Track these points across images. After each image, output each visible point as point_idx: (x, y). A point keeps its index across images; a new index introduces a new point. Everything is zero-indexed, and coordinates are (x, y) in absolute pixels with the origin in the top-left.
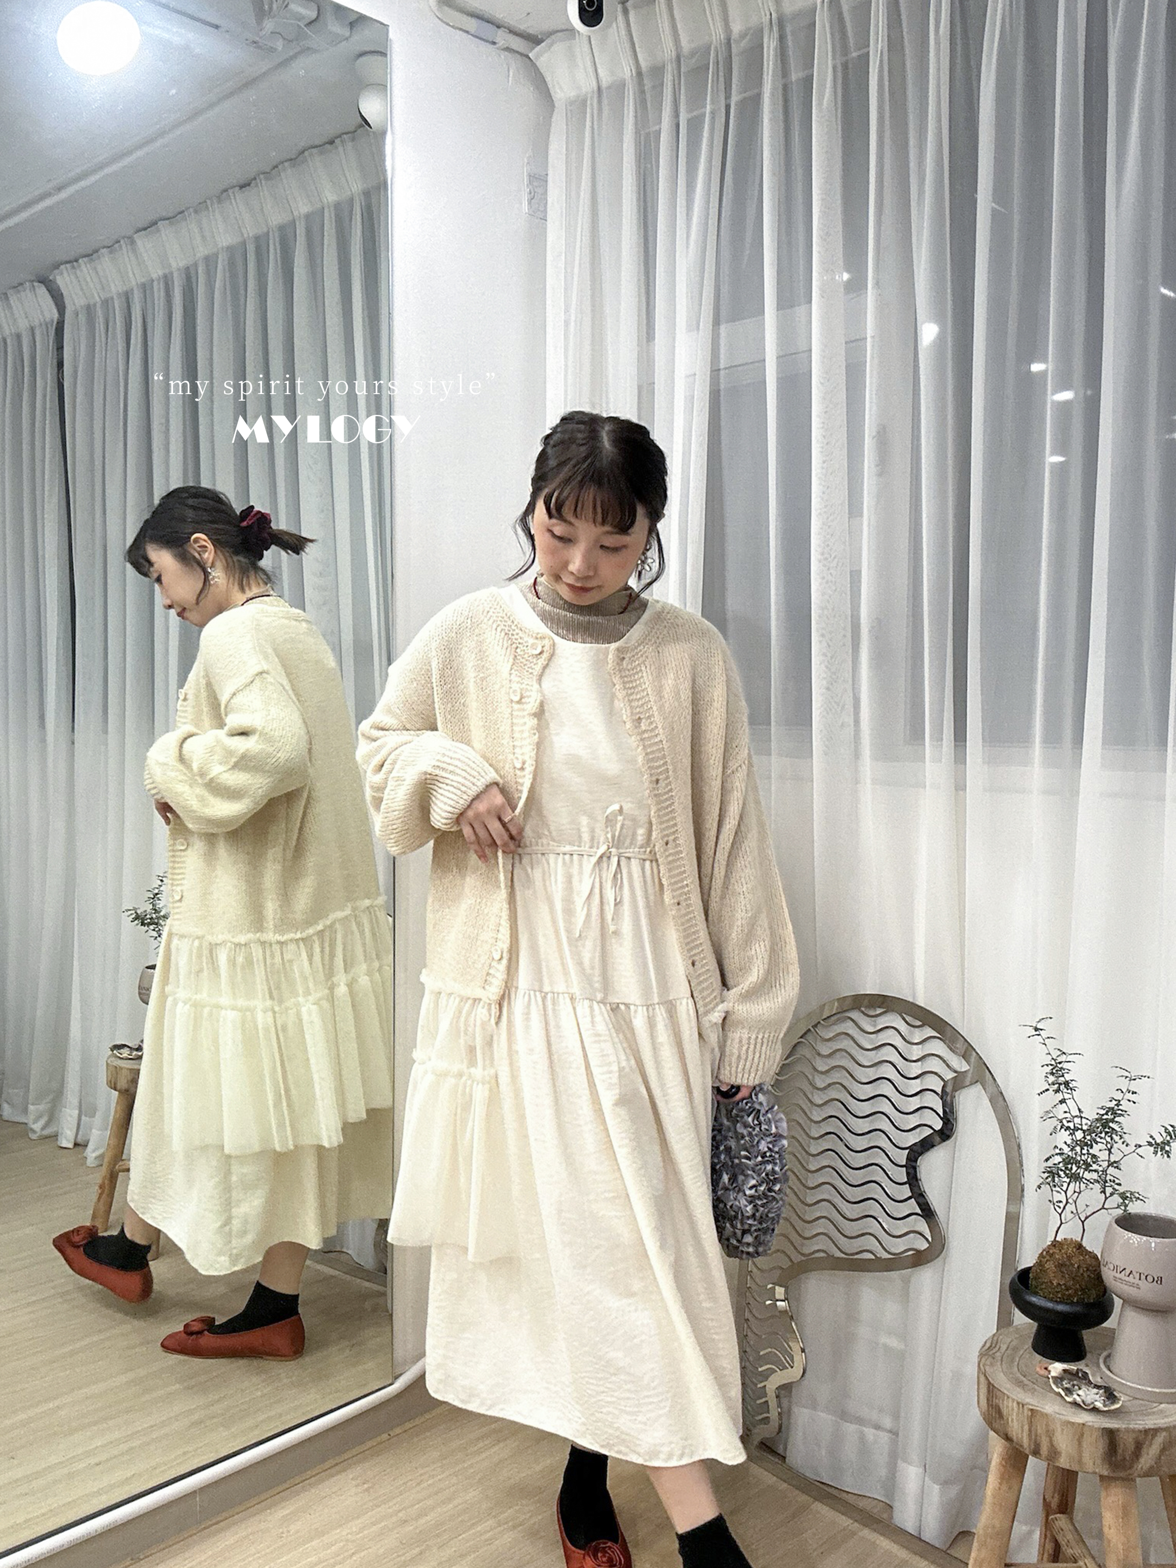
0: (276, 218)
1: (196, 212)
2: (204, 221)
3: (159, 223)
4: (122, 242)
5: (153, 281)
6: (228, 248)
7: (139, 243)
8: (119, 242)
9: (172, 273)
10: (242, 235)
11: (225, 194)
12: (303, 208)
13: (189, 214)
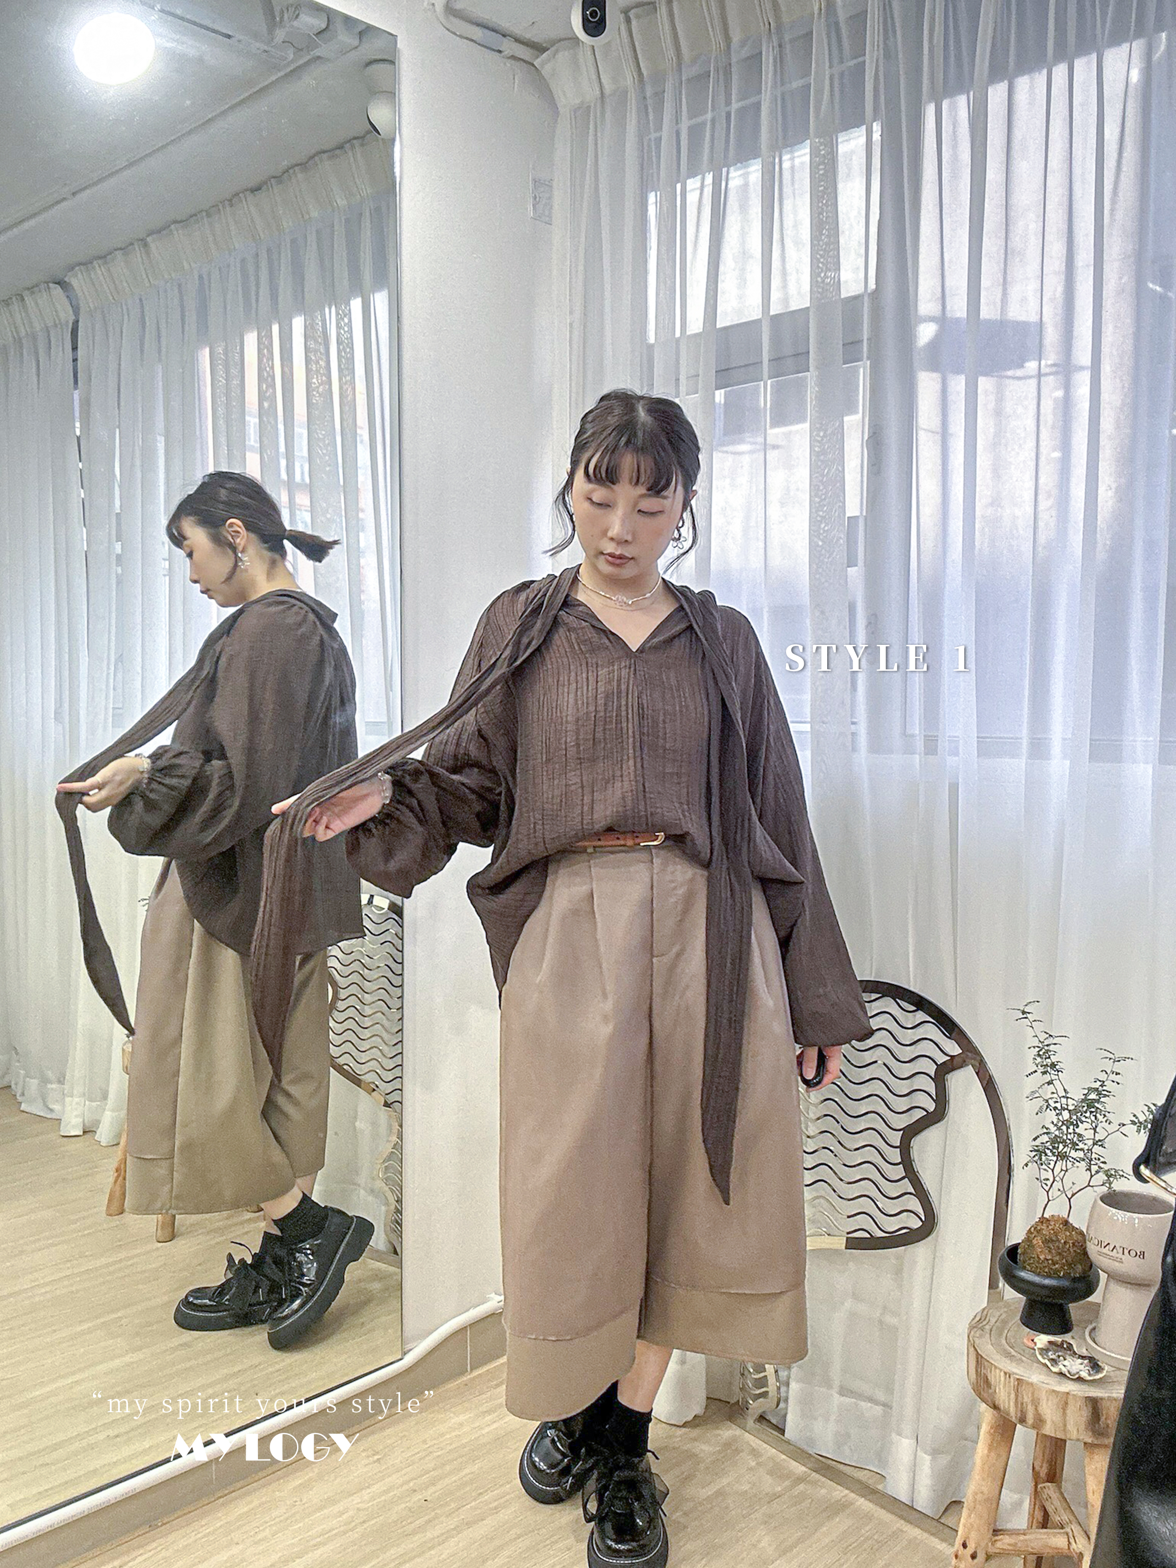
1: (209, 215)
2: (216, 226)
3: (173, 227)
4: (136, 244)
7: (153, 246)
8: (133, 244)
11: (236, 198)
12: (313, 211)
13: (202, 218)
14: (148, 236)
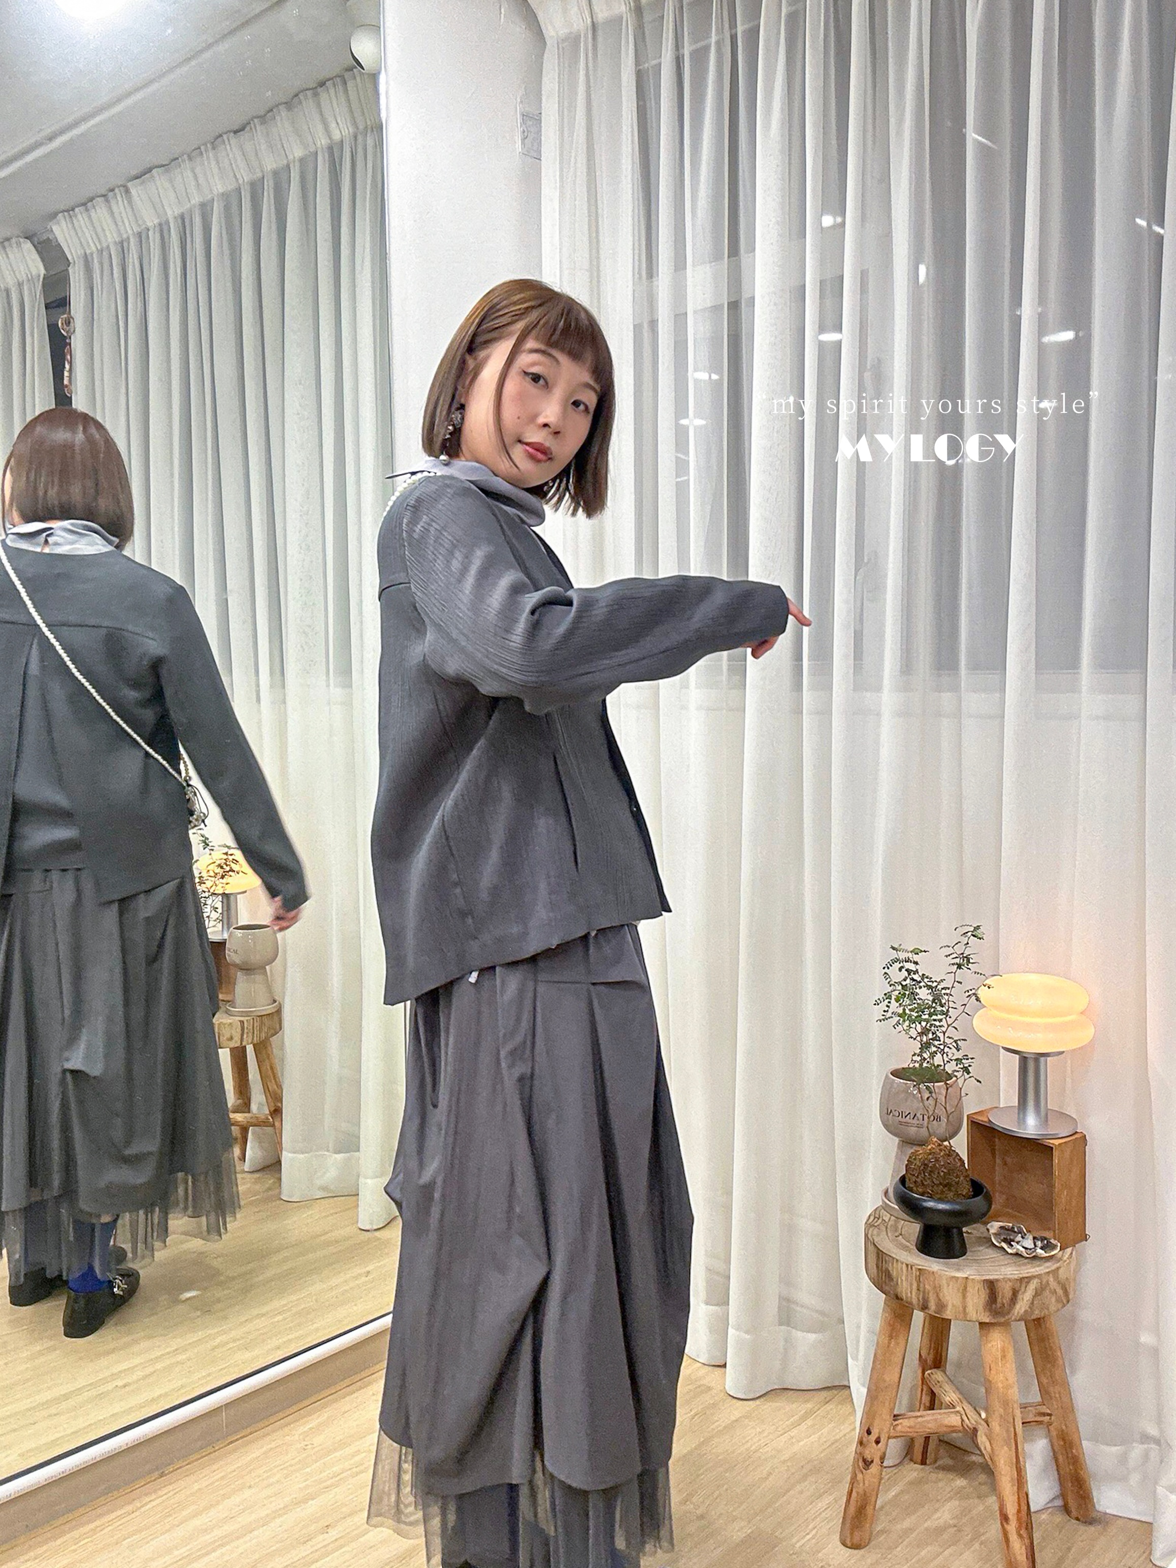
0: (270, 163)
1: (190, 159)
2: (198, 170)
3: (154, 171)
4: (117, 190)
5: (148, 230)
6: (223, 194)
7: (133, 192)
8: (112, 190)
9: (168, 223)
10: (237, 180)
11: (220, 139)
12: (298, 153)
13: (183, 161)
14: (130, 181)
